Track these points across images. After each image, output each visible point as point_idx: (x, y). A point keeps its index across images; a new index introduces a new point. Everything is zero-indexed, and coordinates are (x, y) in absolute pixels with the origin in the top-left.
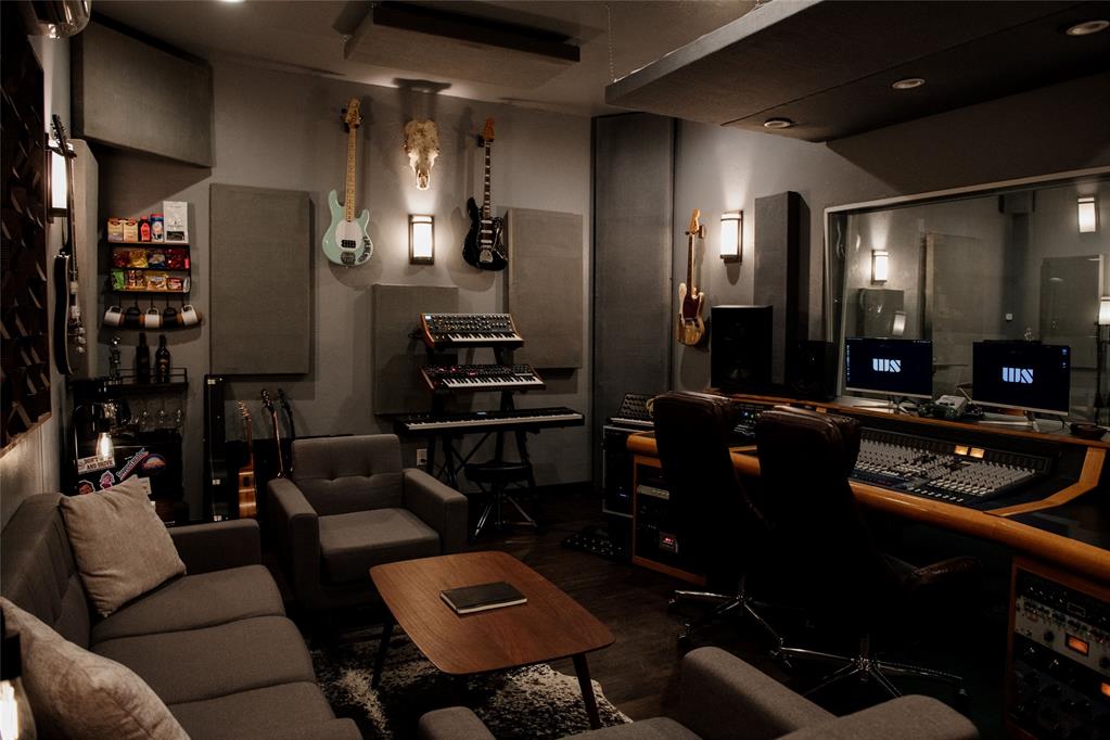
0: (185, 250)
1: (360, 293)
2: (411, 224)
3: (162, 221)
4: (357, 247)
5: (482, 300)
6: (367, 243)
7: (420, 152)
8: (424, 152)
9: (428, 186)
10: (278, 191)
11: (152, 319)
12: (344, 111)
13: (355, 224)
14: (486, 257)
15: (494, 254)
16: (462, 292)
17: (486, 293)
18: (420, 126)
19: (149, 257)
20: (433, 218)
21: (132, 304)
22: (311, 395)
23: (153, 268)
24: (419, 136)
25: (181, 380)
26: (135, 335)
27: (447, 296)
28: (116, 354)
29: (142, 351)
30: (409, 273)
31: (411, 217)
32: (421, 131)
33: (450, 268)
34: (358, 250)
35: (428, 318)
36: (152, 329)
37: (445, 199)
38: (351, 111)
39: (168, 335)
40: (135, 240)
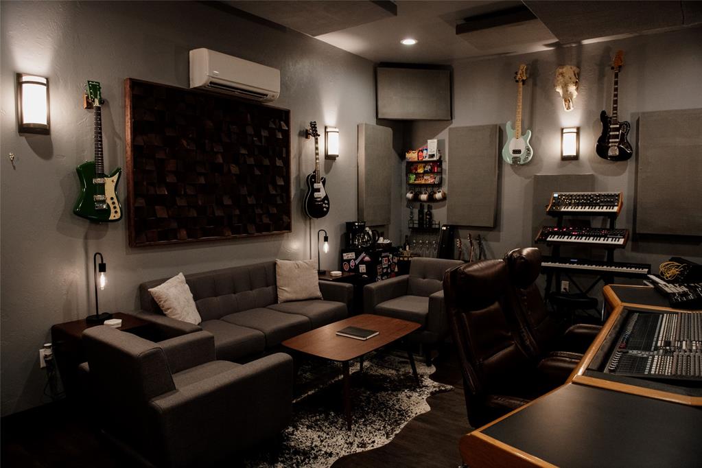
0: (439, 163)
1: (528, 181)
2: (562, 133)
3: (427, 150)
4: (522, 153)
5: (619, 182)
6: (528, 150)
7: (562, 87)
8: (565, 87)
9: (572, 108)
10: (480, 126)
11: (424, 197)
12: (516, 73)
13: (521, 139)
14: (613, 151)
15: (620, 148)
16: (600, 177)
17: (621, 177)
18: (561, 71)
19: (424, 167)
20: (578, 129)
21: (417, 190)
22: (498, 240)
23: (425, 173)
24: (560, 77)
25: (437, 226)
26: (418, 204)
27: (589, 181)
28: (412, 213)
29: (421, 212)
30: (560, 166)
31: (562, 129)
32: (562, 74)
33: (591, 161)
34: (522, 156)
35: (556, 195)
36: (424, 201)
37: (588, 115)
38: (520, 72)
39: (432, 204)
40: (416, 160)
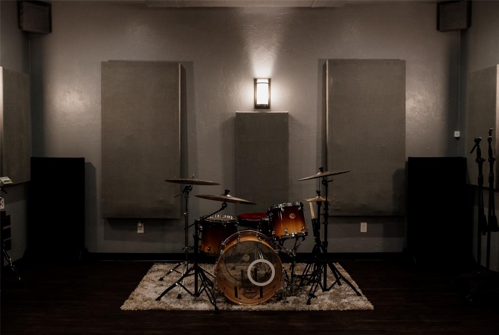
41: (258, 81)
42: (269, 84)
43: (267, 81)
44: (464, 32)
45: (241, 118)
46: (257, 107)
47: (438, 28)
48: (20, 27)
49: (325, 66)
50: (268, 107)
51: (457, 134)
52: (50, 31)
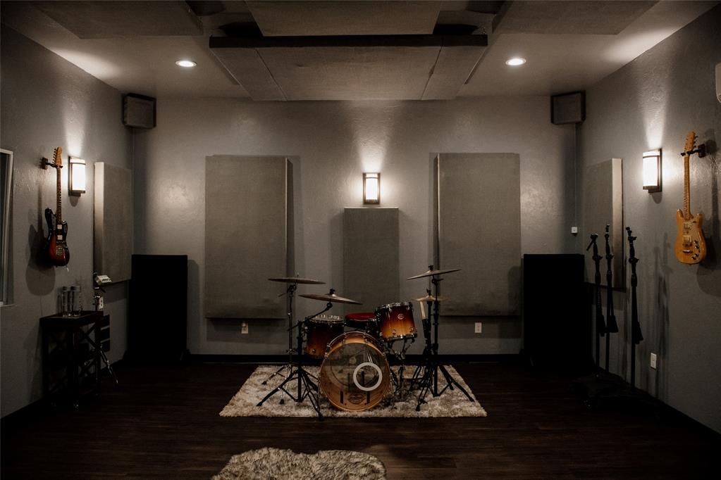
41: (367, 176)
42: (379, 178)
43: (376, 176)
44: (579, 126)
45: (349, 213)
46: (366, 202)
47: (552, 121)
48: (124, 122)
49: (436, 160)
50: (377, 202)
51: (574, 230)
52: (155, 125)
